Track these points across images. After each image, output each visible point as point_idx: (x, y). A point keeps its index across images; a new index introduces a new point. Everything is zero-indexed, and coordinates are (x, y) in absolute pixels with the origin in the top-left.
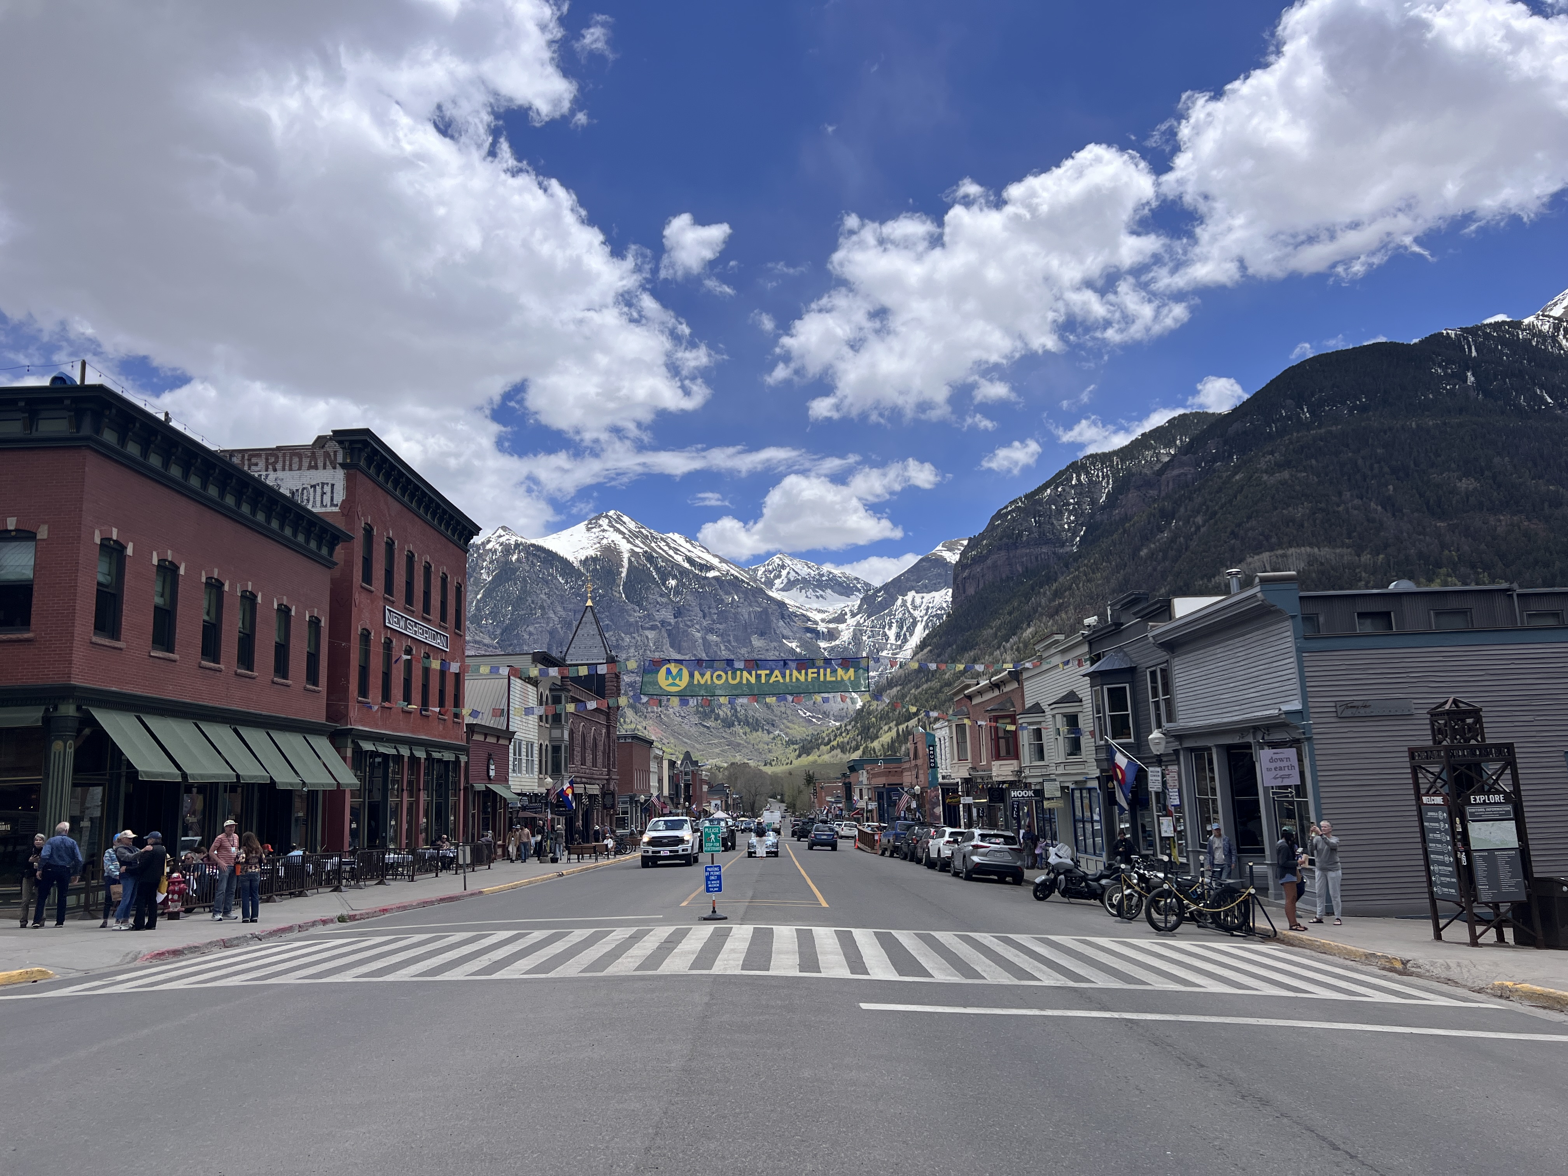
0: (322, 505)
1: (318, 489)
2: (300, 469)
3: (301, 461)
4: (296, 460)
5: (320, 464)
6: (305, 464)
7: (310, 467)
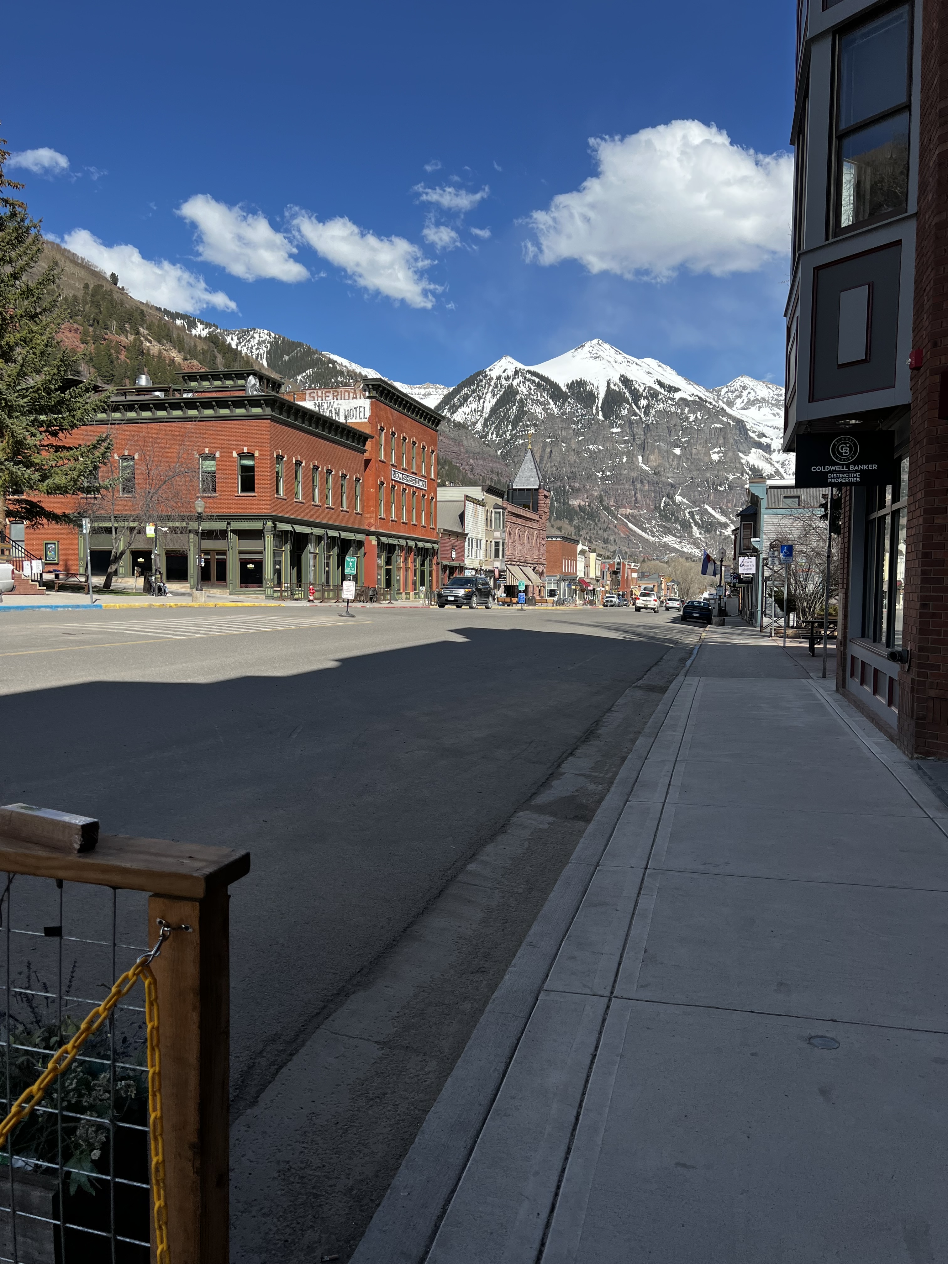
0: (360, 418)
1: (358, 409)
2: (349, 399)
3: (349, 395)
4: (347, 394)
5: (358, 397)
6: (351, 397)
7: (353, 398)
